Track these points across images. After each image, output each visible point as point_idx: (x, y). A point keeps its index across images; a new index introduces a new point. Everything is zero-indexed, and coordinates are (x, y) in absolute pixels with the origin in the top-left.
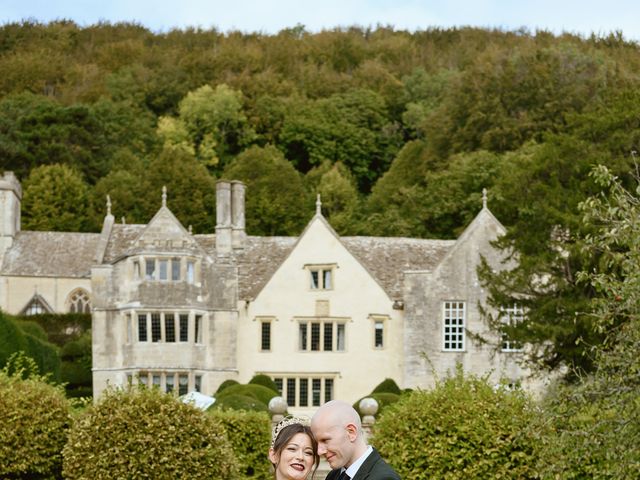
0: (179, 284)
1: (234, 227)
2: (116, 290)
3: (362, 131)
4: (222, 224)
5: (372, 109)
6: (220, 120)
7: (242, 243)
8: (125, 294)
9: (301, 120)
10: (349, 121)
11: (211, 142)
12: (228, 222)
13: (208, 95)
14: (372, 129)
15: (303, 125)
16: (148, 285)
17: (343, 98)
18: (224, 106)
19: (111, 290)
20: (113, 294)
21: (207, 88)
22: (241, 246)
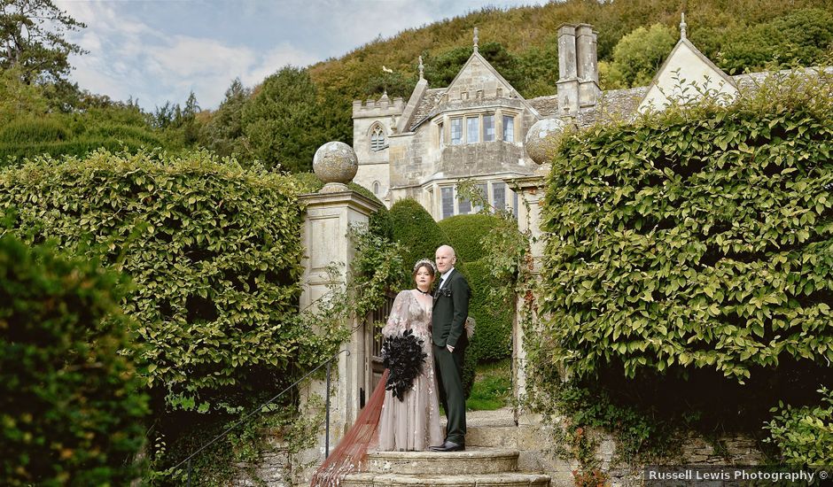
0: (493, 144)
1: (581, 80)
2: (418, 161)
3: (807, 49)
4: (565, 78)
5: (818, 26)
6: (654, 56)
7: (592, 99)
8: (428, 166)
9: (740, 46)
10: (793, 41)
11: (643, 78)
12: (574, 74)
13: (643, 35)
14: (818, 47)
15: (741, 51)
16: (454, 150)
17: (785, 20)
18: (657, 42)
19: (411, 163)
20: (414, 167)
21: (641, 29)
22: (591, 103)
